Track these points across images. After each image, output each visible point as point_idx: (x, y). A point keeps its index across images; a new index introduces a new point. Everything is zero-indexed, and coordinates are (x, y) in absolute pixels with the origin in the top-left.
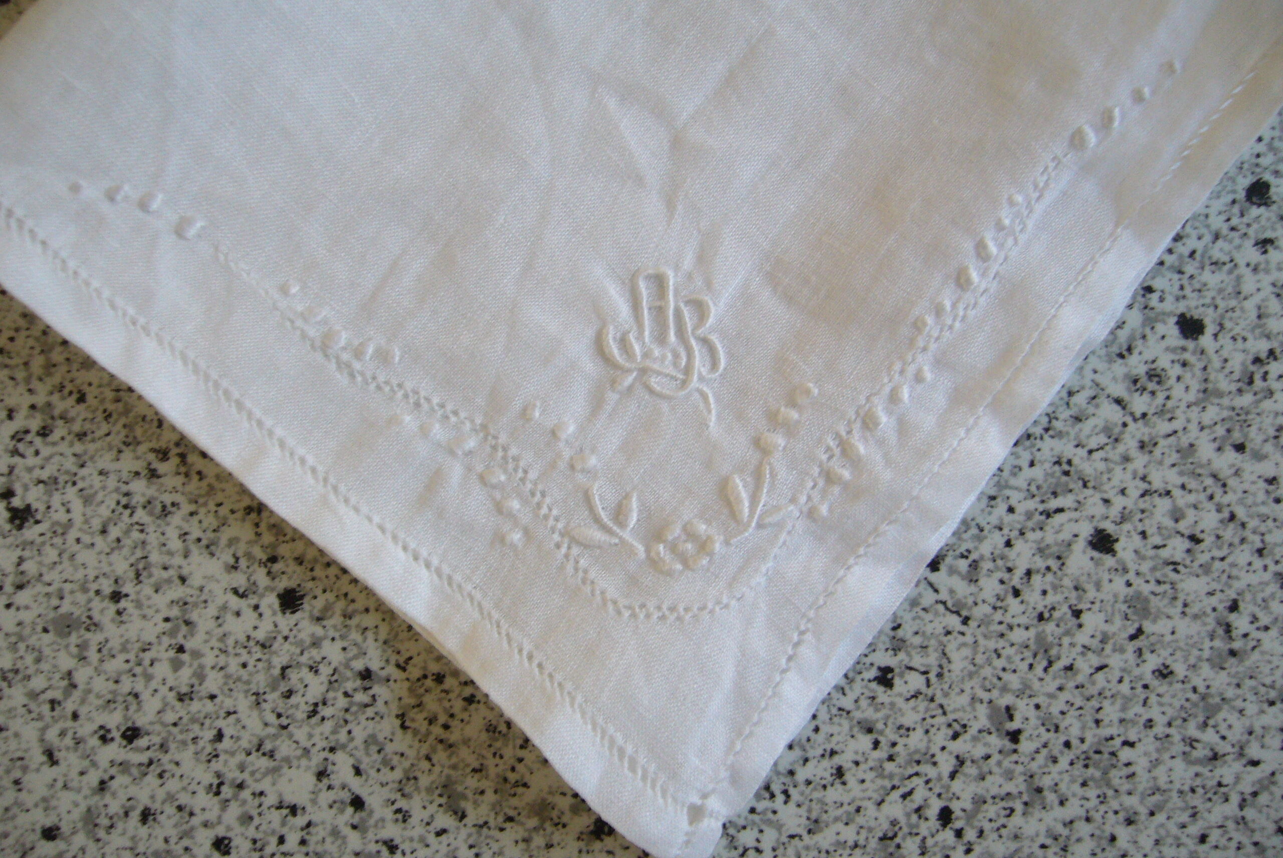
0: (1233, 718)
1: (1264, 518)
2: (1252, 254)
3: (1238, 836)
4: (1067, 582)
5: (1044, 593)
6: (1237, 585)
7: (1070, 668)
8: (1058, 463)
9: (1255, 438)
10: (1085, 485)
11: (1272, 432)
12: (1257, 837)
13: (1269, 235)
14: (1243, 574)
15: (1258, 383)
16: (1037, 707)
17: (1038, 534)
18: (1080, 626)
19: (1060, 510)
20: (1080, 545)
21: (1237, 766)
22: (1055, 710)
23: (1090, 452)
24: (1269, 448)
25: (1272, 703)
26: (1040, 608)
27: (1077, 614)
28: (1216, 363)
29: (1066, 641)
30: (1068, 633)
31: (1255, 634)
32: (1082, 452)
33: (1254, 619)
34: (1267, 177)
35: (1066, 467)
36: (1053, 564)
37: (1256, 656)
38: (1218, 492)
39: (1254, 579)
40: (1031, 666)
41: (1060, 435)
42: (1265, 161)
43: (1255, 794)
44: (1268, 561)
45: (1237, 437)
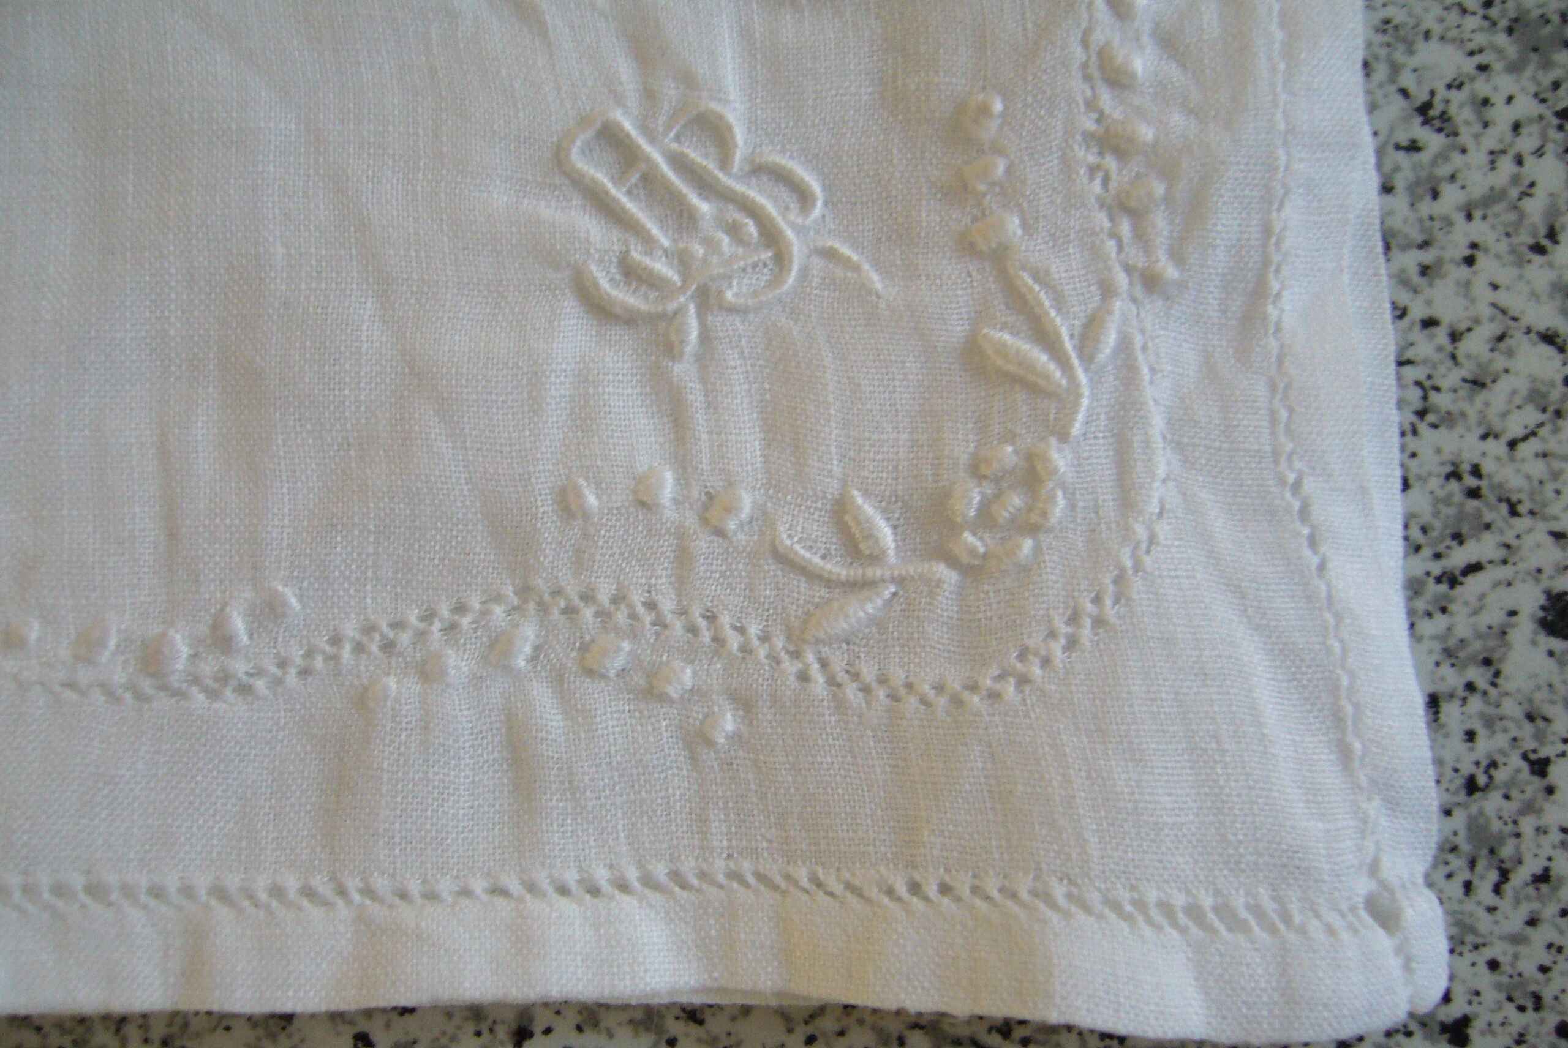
4: (1511, 708)
5: (1470, 736)
7: (1543, 878)
8: (1455, 475)
10: (1514, 512)
16: (1493, 965)
17: (1440, 622)
18: (1550, 790)
19: (1474, 568)
20: (1524, 630)
22: (1528, 967)
23: (1512, 444)
26: (1467, 768)
27: (1540, 767)
29: (1527, 825)
30: (1529, 808)
32: (1497, 447)
35: (1471, 481)
36: (1479, 676)
40: (1468, 886)
41: (1449, 420)
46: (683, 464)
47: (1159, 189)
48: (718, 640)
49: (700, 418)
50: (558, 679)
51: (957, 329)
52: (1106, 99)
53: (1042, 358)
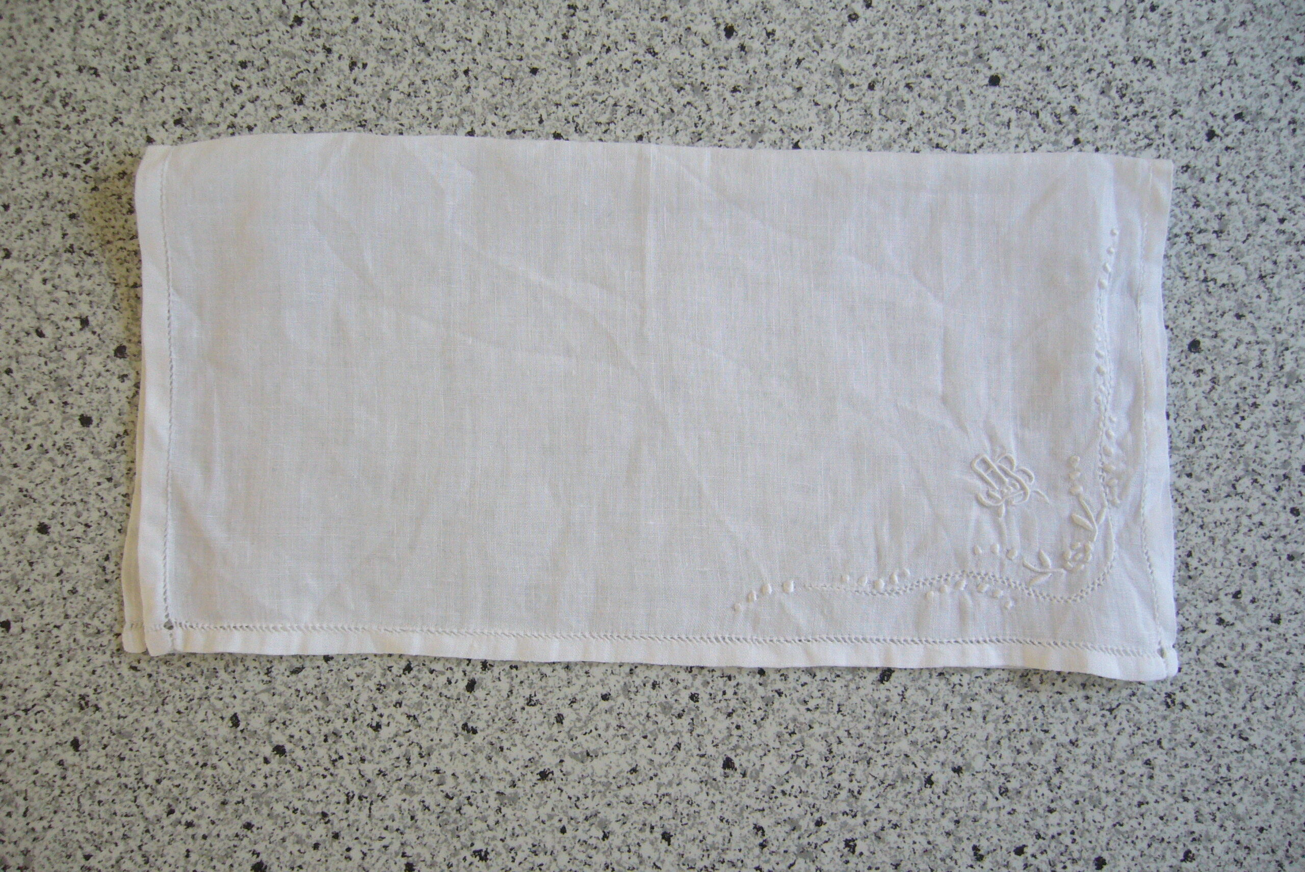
0: (1192, 610)
1: (1203, 510)
2: (1193, 378)
3: (1196, 668)
6: (1191, 543)
9: (1197, 470)
11: (1205, 467)
12: (1206, 668)
13: (1200, 367)
14: (1193, 538)
15: (1197, 442)
21: (1195, 633)
24: (1204, 475)
25: (1211, 601)
28: (1176, 434)
31: (1201, 568)
33: (1200, 560)
34: (1199, 338)
37: (1202, 578)
38: (1179, 498)
39: (1199, 540)
42: (1197, 330)
43: (1204, 647)
44: (1206, 531)
45: (1188, 470)
46: (1002, 543)
47: (1116, 481)
48: (1010, 585)
49: (1006, 532)
50: (971, 594)
51: (1067, 513)
52: (1104, 458)
53: (1087, 522)
